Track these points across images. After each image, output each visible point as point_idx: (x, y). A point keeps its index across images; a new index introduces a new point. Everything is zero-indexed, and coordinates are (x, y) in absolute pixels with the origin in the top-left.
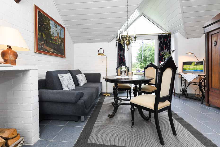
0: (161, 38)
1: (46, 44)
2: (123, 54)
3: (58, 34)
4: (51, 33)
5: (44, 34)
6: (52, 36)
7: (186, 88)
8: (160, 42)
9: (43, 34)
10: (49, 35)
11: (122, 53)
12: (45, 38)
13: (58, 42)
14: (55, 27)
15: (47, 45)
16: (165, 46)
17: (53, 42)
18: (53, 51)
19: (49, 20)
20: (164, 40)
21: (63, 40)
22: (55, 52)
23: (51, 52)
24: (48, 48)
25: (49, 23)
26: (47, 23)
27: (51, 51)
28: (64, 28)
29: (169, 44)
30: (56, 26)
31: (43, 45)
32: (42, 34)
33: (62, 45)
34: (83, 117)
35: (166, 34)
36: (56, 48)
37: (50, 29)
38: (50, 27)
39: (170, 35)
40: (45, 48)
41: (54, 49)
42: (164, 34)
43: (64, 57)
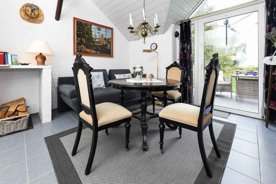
1: (87, 46)
3: (102, 36)
4: (93, 36)
5: (84, 39)
6: (94, 39)
9: (83, 39)
10: (90, 39)
12: (85, 42)
13: (102, 43)
14: (98, 30)
17: (95, 44)
18: (95, 52)
19: (91, 25)
21: (110, 41)
22: (98, 52)
23: (92, 53)
24: (88, 50)
25: (91, 28)
26: (88, 29)
27: (93, 52)
28: (112, 29)
30: (99, 29)
31: (82, 48)
32: (81, 40)
33: (109, 46)
36: (99, 49)
37: (91, 33)
38: (91, 31)
40: (84, 51)
41: (97, 50)
43: (112, 56)
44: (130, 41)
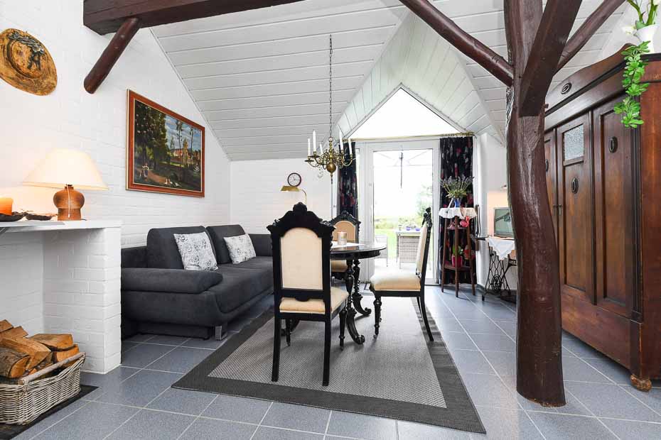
0: (446, 145)
1: (155, 168)
2: (352, 188)
3: (185, 144)
4: (168, 144)
5: (150, 148)
6: (169, 151)
7: (505, 273)
8: (445, 157)
9: (147, 148)
10: (162, 150)
11: (349, 183)
12: (151, 157)
13: (184, 161)
14: (177, 129)
15: (156, 172)
16: (456, 165)
17: (171, 164)
18: (171, 183)
19: (164, 116)
20: (454, 152)
21: (198, 157)
22: (177, 184)
23: (165, 185)
24: (158, 178)
25: (163, 123)
26: (158, 124)
27: (166, 183)
28: (202, 129)
29: (467, 160)
30: (179, 128)
31: (146, 172)
32: (144, 150)
33: (197, 169)
34: (219, 329)
35: (459, 136)
36: (178, 175)
37: (164, 136)
38: (164, 131)
39: (471, 138)
40: (150, 180)
41: (175, 178)
42: (455, 136)
43: (202, 195)
44: (232, 160)
